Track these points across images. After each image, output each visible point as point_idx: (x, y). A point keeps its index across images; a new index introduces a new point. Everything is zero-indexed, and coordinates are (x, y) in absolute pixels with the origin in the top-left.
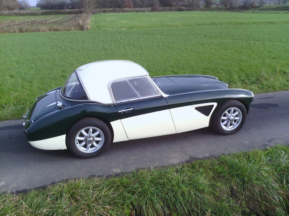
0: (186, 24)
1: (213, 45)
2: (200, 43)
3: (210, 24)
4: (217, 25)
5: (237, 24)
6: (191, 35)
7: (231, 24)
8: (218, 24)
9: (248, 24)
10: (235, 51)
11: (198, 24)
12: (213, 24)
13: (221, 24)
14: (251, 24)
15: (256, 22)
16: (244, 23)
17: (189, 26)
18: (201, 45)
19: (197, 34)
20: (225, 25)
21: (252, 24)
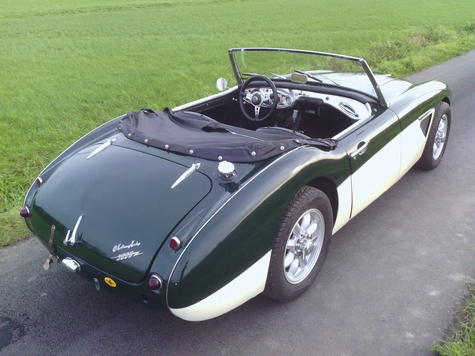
0: (12, 13)
1: (80, 49)
2: (53, 47)
3: (62, 13)
4: (74, 13)
5: (110, 9)
6: (29, 34)
7: (100, 11)
8: (76, 12)
9: (129, 8)
10: (128, 56)
11: (38, 13)
12: (66, 12)
13: (82, 12)
14: (133, 8)
15: (142, 5)
16: (121, 7)
17: (21, 17)
18: (56, 51)
19: (41, 31)
20: (89, 13)
21: (136, 9)
